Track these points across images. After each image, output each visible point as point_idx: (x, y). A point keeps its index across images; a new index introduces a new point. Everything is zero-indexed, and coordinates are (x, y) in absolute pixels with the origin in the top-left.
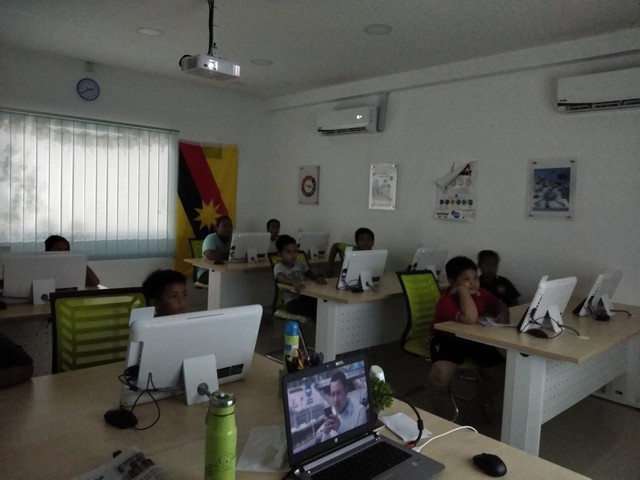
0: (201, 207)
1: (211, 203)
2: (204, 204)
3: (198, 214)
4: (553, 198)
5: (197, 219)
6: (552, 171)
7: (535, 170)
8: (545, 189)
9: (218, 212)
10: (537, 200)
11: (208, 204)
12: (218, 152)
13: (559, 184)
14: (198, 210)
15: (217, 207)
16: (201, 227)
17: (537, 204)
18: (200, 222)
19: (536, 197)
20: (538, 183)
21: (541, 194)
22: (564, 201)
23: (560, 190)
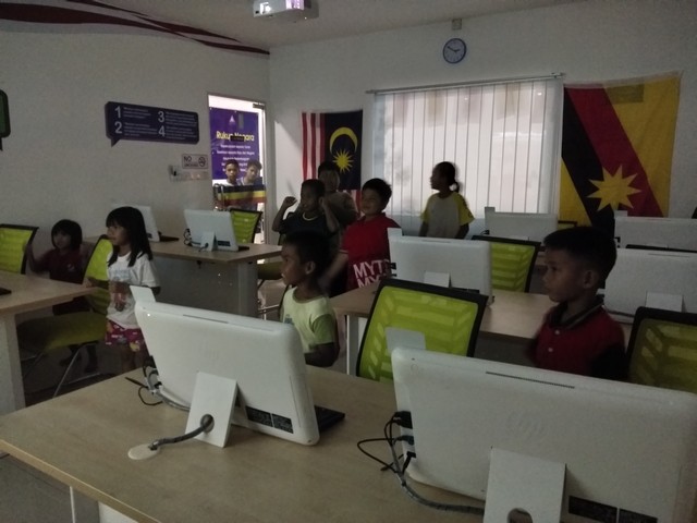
0: (601, 178)
1: (620, 172)
2: (605, 173)
3: (596, 189)
5: (595, 195)
9: (632, 185)
11: (613, 173)
12: (636, 92)
14: (596, 183)
15: (633, 177)
16: (601, 207)
18: (598, 201)
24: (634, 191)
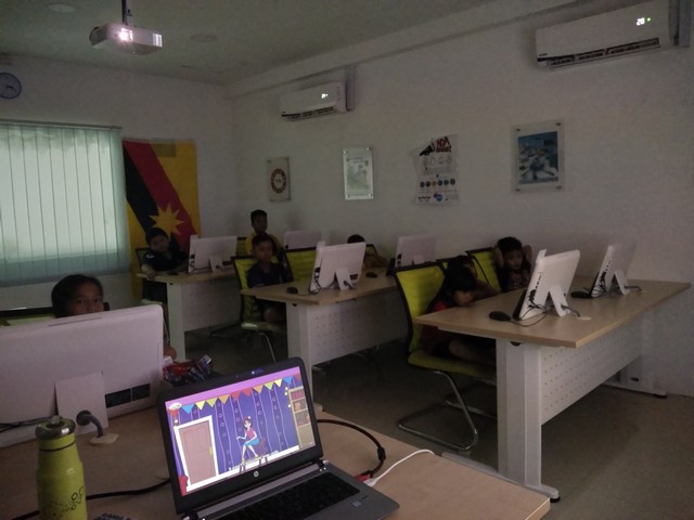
0: (157, 214)
1: (169, 209)
2: (160, 210)
3: (154, 222)
4: (541, 168)
6: (538, 137)
7: (521, 139)
8: (531, 159)
9: (178, 218)
10: (524, 171)
11: (165, 211)
12: (171, 150)
13: (546, 151)
14: (154, 218)
15: (177, 212)
17: (524, 175)
19: (522, 168)
20: (522, 153)
21: (527, 164)
22: (553, 170)
23: (547, 158)
24: (179, 222)
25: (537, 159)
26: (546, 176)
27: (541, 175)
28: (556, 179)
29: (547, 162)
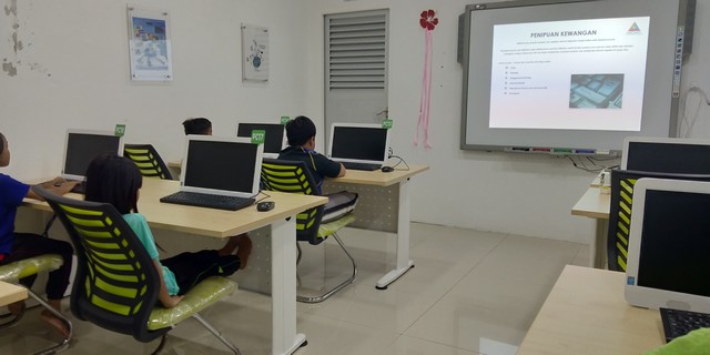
4: (154, 55)
6: (150, 23)
7: (134, 18)
8: (145, 43)
10: (139, 57)
13: (157, 39)
17: (139, 60)
19: (138, 52)
20: (138, 36)
21: (142, 49)
22: (163, 58)
23: (159, 46)
25: (150, 45)
26: (159, 64)
27: (155, 63)
28: (166, 68)
29: (158, 50)
